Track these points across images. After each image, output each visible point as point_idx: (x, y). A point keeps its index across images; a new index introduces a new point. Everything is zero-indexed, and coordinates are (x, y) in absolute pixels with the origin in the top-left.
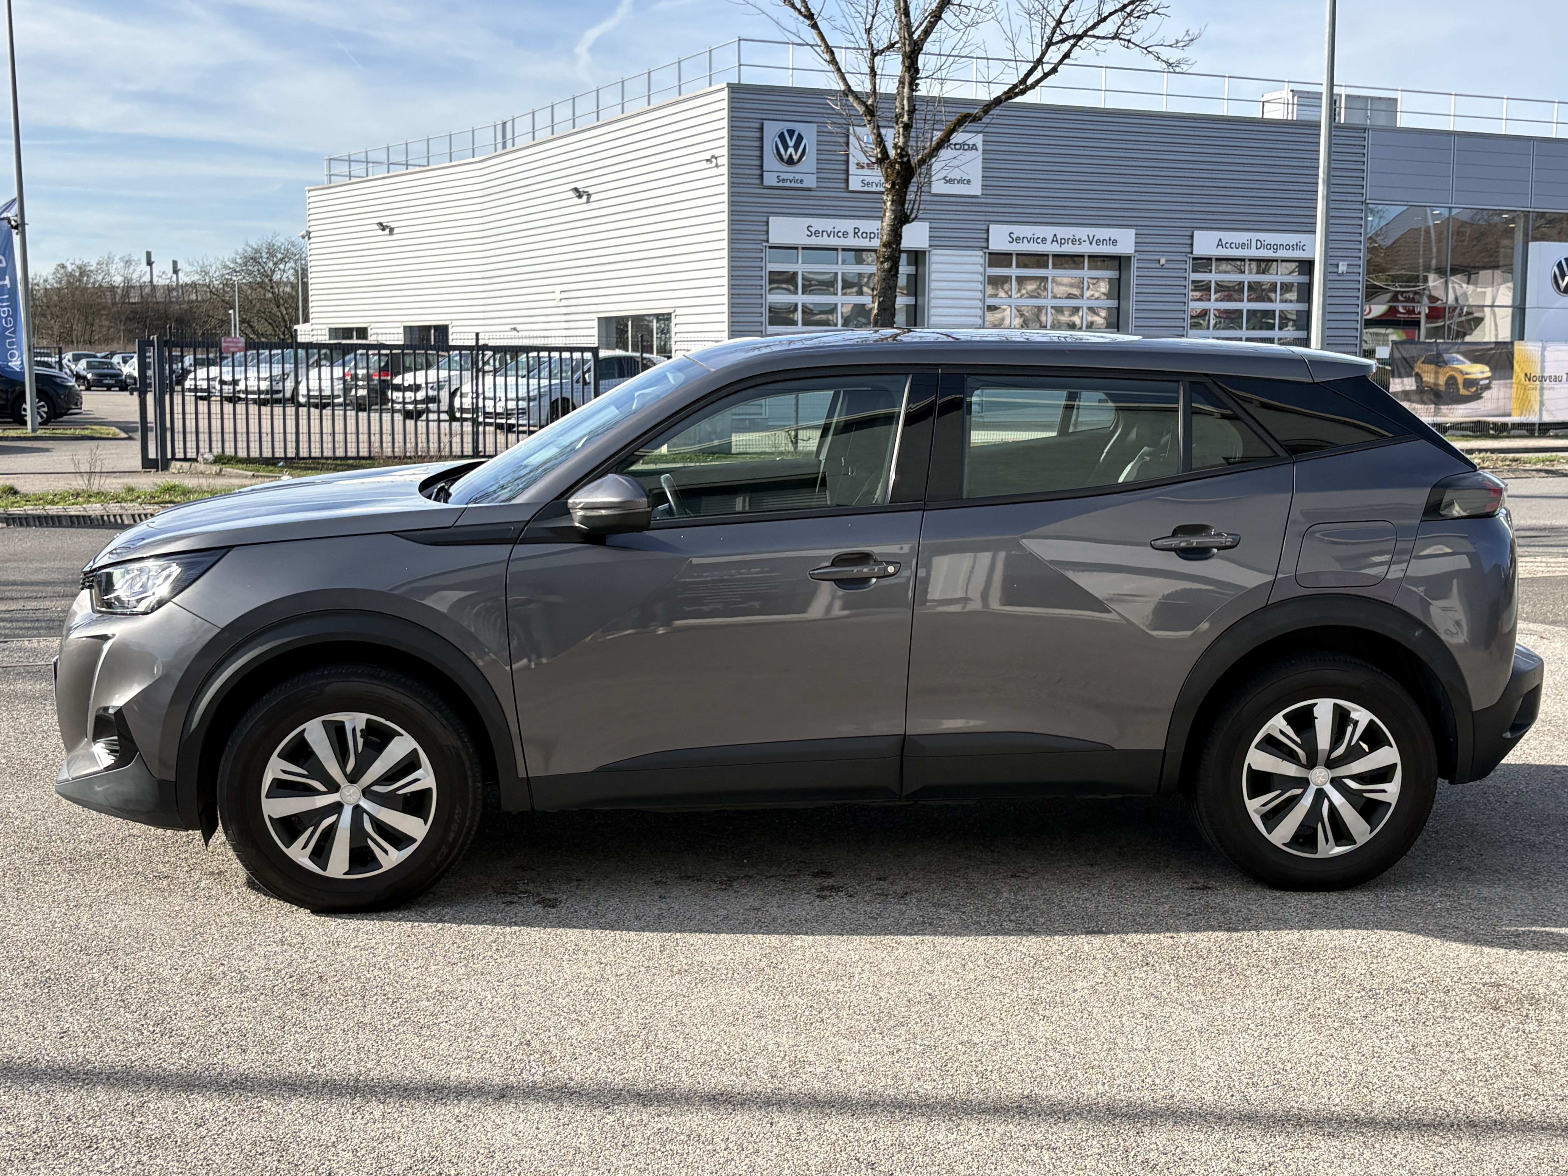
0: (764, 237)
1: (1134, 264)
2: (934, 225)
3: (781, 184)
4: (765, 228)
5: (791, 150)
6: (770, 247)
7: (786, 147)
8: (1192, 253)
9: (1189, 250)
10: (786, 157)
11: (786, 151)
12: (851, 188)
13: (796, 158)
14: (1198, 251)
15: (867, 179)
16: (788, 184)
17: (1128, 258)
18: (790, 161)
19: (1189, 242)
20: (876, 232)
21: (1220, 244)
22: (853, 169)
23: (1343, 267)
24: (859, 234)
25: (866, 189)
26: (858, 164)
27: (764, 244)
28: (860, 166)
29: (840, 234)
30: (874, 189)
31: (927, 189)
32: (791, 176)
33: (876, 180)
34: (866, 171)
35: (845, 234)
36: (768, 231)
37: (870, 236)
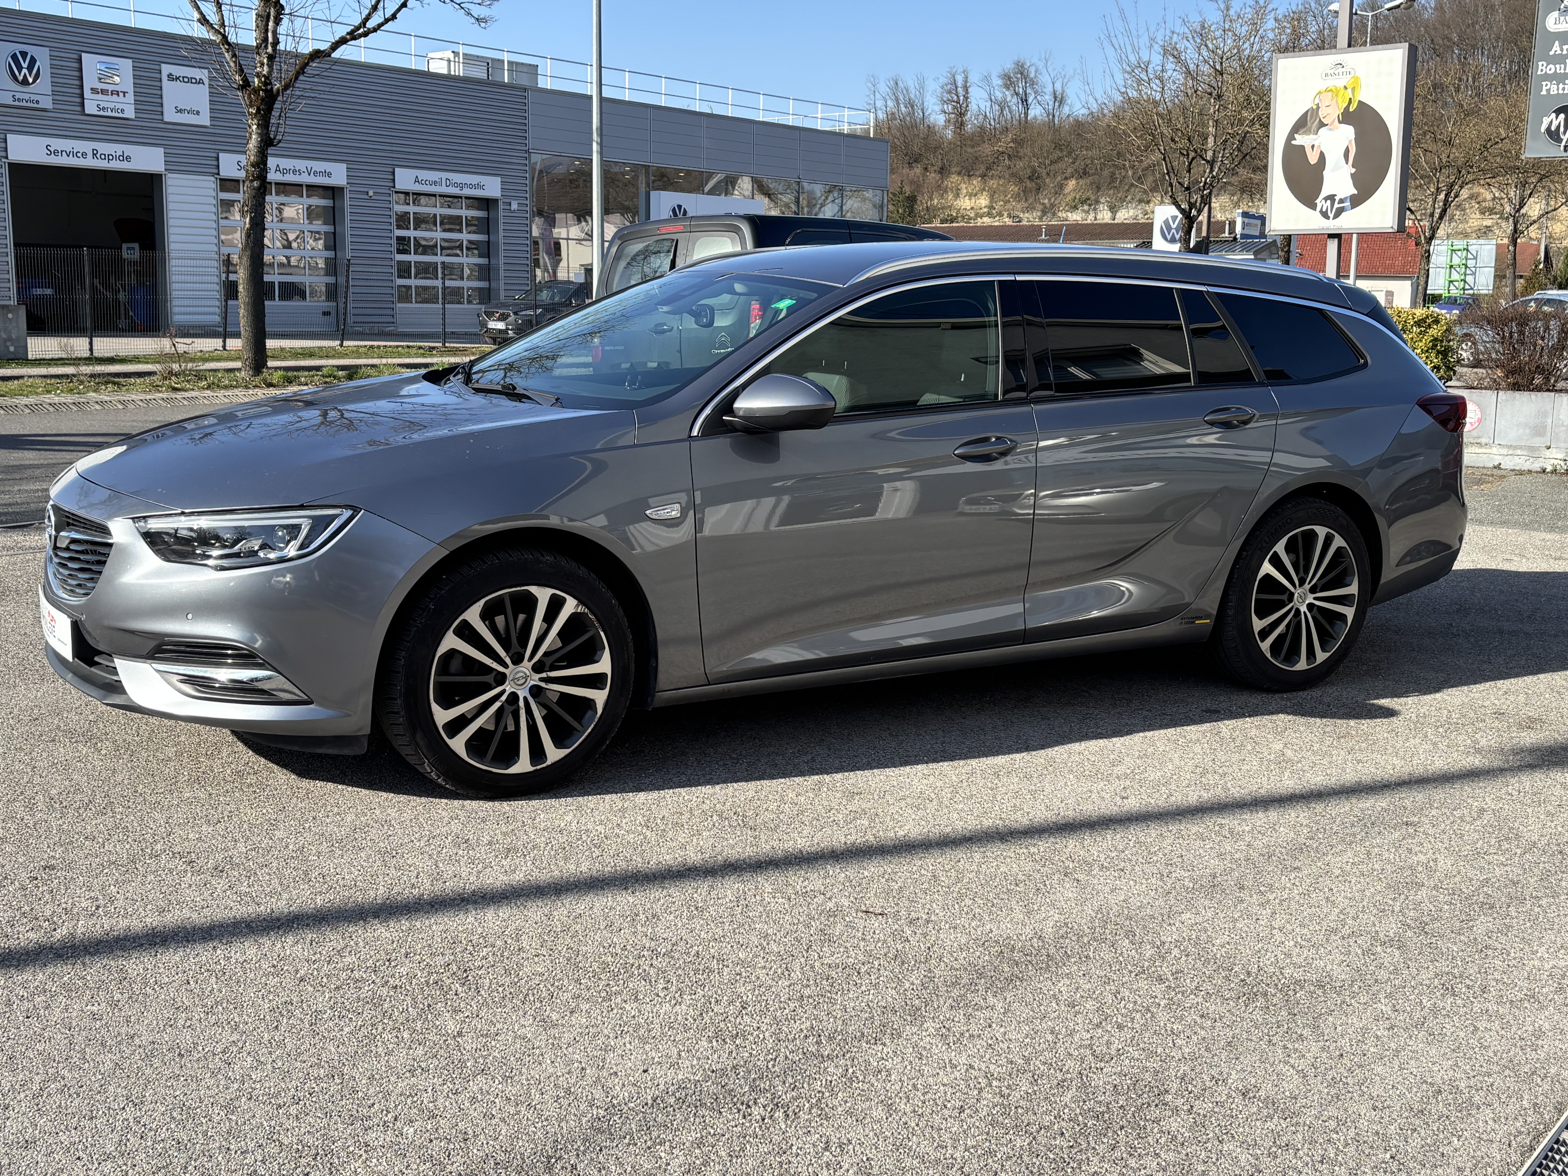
0: (4, 154)
1: (347, 195)
2: (168, 151)
3: (17, 103)
4: (4, 145)
5: (25, 71)
6: (10, 164)
7: (20, 68)
8: (394, 187)
9: (391, 184)
10: (21, 78)
11: (20, 73)
12: (87, 112)
13: (31, 80)
14: (399, 186)
15: (102, 104)
16: (24, 104)
17: (341, 189)
18: (25, 82)
19: (391, 177)
20: (114, 154)
21: (417, 180)
22: (87, 93)
23: (514, 206)
24: (98, 156)
25: (101, 113)
26: (92, 89)
27: (5, 160)
28: (94, 91)
29: (79, 155)
30: (109, 114)
31: (160, 117)
32: (27, 96)
33: (112, 105)
34: (100, 97)
35: (84, 155)
36: (6, 148)
37: (109, 157)
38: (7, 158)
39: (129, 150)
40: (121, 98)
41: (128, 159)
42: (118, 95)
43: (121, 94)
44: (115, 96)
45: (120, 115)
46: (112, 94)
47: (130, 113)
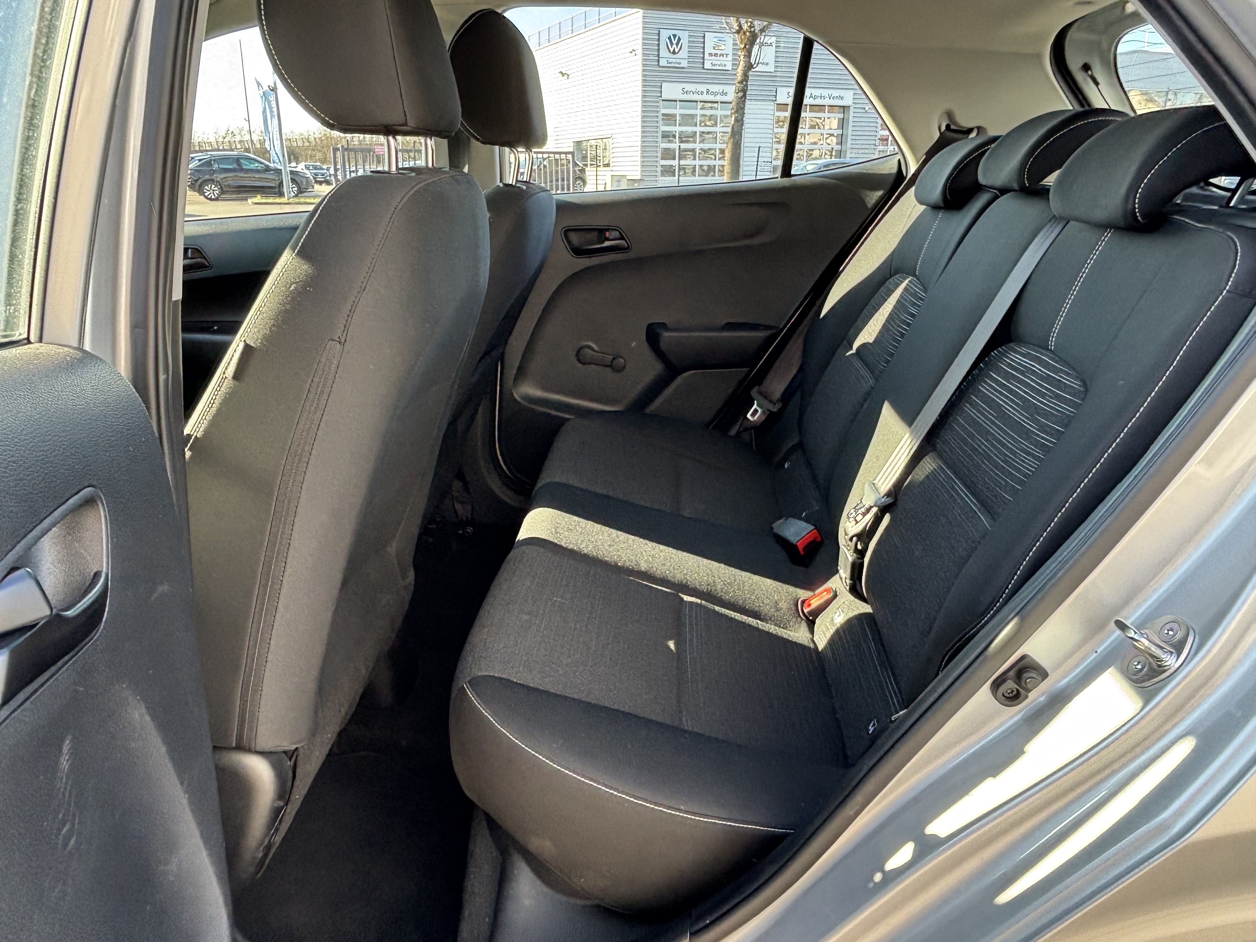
0: (660, 95)
1: (852, 110)
5: (674, 46)
6: (663, 100)
7: (672, 44)
10: (672, 50)
11: (672, 46)
12: (706, 67)
13: (677, 51)
15: (714, 62)
17: (849, 107)
18: (674, 53)
20: (718, 92)
22: (707, 56)
24: (709, 93)
25: (714, 68)
26: (709, 54)
27: (660, 98)
29: (699, 93)
30: (717, 68)
33: (719, 63)
34: (713, 58)
35: (702, 93)
36: (661, 91)
37: (715, 94)
39: (726, 88)
40: (725, 58)
41: (726, 94)
42: (723, 56)
45: (724, 68)
46: (720, 56)
47: (729, 67)
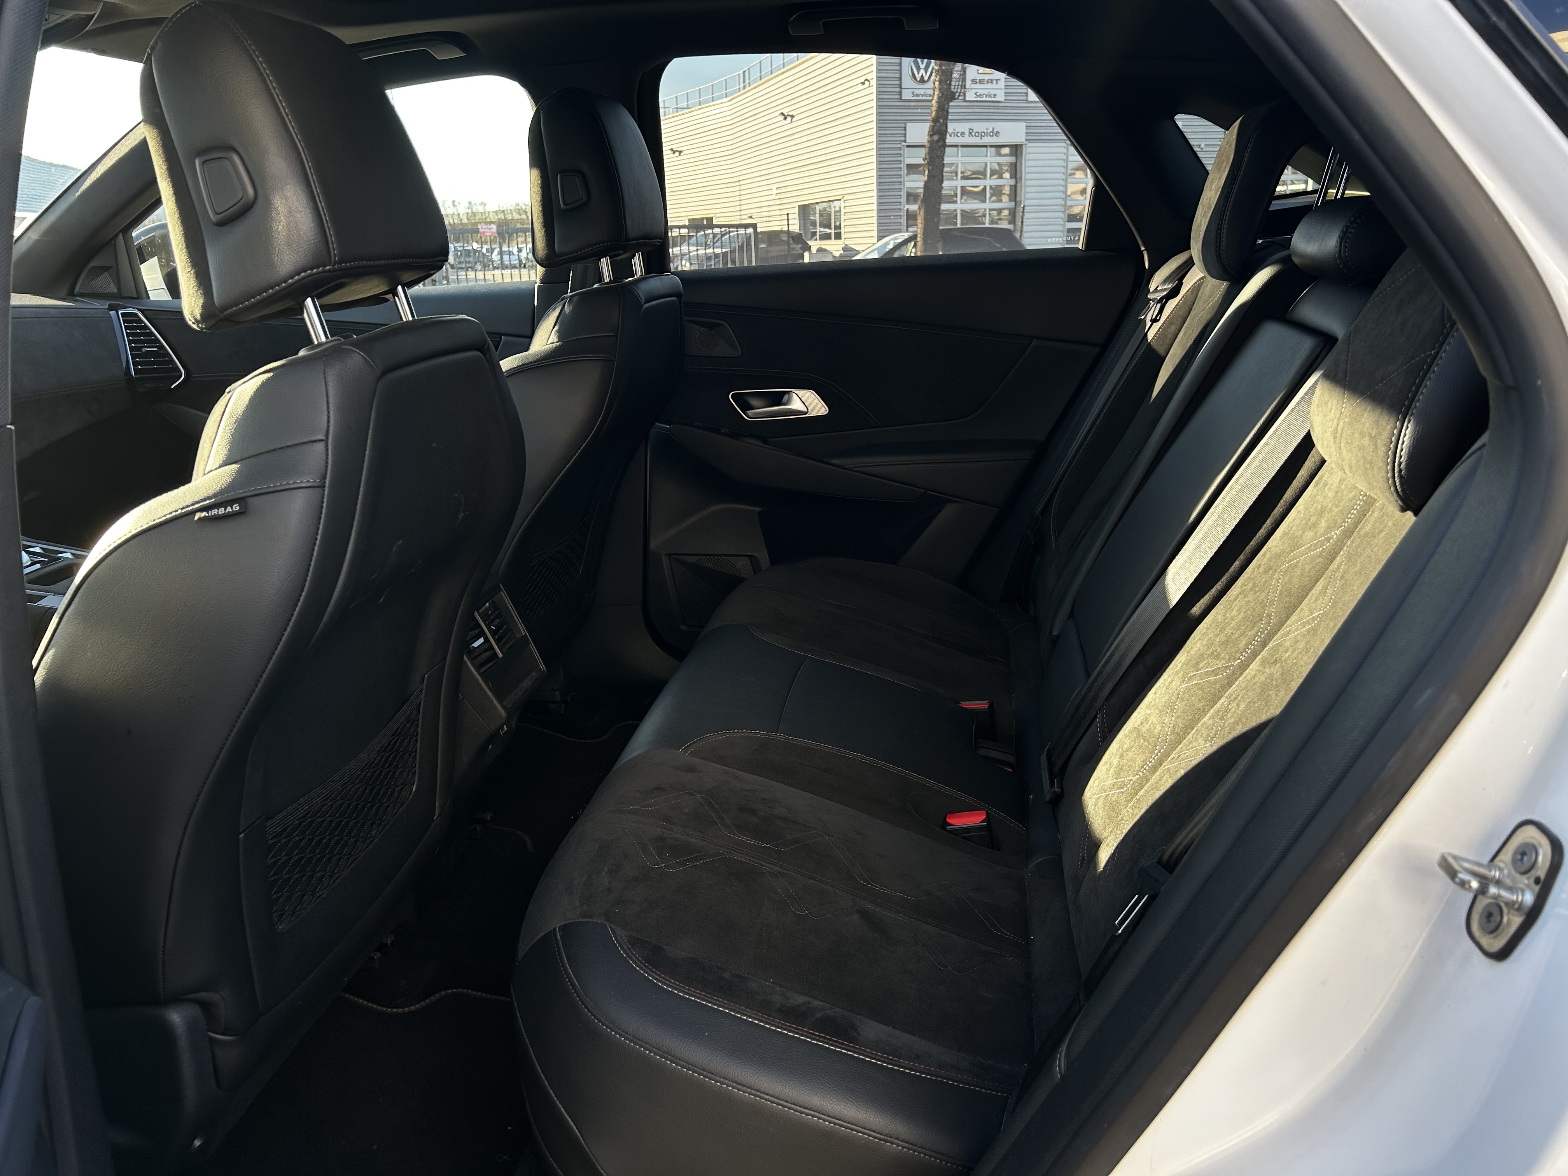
0: (903, 139)
2: (1029, 124)
3: (915, 98)
4: (903, 132)
5: (922, 71)
6: (908, 146)
7: (919, 69)
10: (918, 77)
11: (918, 72)
12: (967, 99)
13: (926, 78)
15: (980, 92)
16: (921, 98)
18: (922, 81)
20: (985, 131)
22: (968, 83)
24: (973, 134)
25: (978, 99)
26: (972, 80)
27: (904, 144)
28: (974, 81)
29: (959, 134)
30: (984, 99)
31: (1024, 98)
32: (922, 92)
33: (986, 92)
34: (978, 86)
35: (963, 134)
36: (905, 134)
37: (981, 135)
38: (905, 141)
39: (998, 126)
40: (994, 85)
41: (998, 133)
42: (992, 83)
43: (994, 82)
44: (990, 84)
45: (993, 99)
46: (988, 82)
47: (1001, 97)
